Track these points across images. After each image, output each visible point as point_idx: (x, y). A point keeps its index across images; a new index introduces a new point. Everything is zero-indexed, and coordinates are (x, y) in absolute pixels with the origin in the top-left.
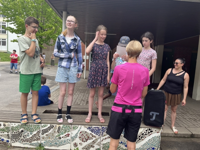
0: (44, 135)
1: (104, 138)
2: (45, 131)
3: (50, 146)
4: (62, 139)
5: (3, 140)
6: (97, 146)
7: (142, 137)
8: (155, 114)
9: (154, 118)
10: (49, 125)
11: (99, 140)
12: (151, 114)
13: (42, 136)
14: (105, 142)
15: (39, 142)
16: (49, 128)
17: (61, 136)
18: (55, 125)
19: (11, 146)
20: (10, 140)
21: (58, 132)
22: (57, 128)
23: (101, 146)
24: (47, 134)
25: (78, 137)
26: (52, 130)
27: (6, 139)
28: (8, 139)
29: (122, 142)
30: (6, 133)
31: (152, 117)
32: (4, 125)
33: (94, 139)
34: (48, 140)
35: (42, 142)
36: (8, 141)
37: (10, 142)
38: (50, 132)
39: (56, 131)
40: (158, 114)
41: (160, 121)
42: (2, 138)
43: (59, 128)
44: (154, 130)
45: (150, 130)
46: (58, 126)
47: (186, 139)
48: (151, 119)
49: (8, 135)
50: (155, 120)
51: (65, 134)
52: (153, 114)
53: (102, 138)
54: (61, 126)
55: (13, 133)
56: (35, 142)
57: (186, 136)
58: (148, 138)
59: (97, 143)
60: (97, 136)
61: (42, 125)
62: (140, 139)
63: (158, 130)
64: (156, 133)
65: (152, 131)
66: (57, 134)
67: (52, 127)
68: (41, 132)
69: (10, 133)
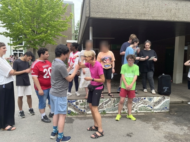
0: (106, 105)
1: (139, 104)
2: (106, 103)
3: (109, 111)
4: (116, 107)
5: (82, 110)
6: (136, 109)
7: (160, 102)
8: (166, 88)
9: (166, 90)
10: (108, 99)
11: (136, 106)
12: (164, 88)
13: (104, 106)
14: (139, 106)
15: (103, 109)
16: (109, 101)
17: (116, 105)
18: (112, 99)
19: (86, 114)
20: (86, 110)
21: (114, 102)
22: (113, 100)
23: (138, 109)
24: (107, 104)
25: (125, 105)
26: (110, 102)
27: (83, 110)
28: (84, 110)
29: (149, 106)
30: (84, 106)
31: (165, 90)
32: (83, 101)
33: (134, 105)
34: (108, 108)
35: (104, 109)
36: (84, 111)
37: (86, 112)
38: (109, 103)
39: (113, 102)
40: (168, 88)
41: (169, 92)
42: (81, 109)
43: (114, 100)
44: (166, 97)
45: (164, 97)
46: (113, 99)
47: (179, 104)
48: (164, 91)
49: (85, 107)
50: (166, 92)
51: (117, 104)
52: (165, 88)
53: (138, 104)
54: (115, 99)
55: (88, 106)
56: (101, 109)
57: (179, 103)
58: (163, 102)
59: (136, 107)
60: (135, 103)
61: (105, 99)
62: (159, 103)
63: (168, 97)
64: (167, 99)
65: (165, 98)
66: (113, 104)
67: (110, 100)
68: (104, 104)
69: (86, 106)
